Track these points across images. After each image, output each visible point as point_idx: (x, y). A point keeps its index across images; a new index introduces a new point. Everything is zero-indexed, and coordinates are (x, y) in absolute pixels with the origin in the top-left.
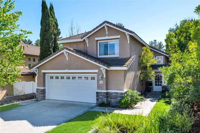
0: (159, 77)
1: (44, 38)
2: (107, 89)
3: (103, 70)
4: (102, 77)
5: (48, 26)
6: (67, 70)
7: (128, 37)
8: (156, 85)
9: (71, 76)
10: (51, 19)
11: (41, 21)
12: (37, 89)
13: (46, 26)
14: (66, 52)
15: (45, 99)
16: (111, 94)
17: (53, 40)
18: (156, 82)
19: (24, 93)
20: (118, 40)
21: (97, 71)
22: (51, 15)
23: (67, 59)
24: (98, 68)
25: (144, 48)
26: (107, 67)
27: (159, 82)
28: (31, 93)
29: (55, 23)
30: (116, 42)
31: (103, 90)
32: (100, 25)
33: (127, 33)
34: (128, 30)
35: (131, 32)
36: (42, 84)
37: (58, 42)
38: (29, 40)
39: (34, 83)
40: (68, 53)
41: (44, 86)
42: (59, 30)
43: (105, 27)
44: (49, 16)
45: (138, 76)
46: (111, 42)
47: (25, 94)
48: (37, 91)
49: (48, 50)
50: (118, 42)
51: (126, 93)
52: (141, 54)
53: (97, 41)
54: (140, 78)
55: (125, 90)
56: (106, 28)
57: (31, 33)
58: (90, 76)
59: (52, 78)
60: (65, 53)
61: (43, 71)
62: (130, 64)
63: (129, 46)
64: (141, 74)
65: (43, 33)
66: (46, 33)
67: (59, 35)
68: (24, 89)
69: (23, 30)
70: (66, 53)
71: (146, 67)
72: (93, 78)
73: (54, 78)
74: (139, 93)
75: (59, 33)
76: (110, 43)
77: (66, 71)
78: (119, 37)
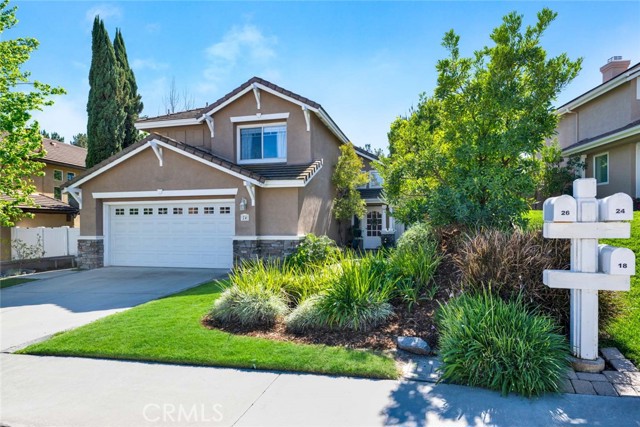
0: (374, 216)
1: (100, 116)
2: (258, 234)
3: (248, 188)
4: (247, 206)
5: (109, 86)
6: (160, 191)
7: (307, 117)
8: (369, 234)
9: (170, 205)
10: (117, 69)
11: (92, 73)
12: (80, 241)
13: (105, 85)
14: (159, 147)
15: (102, 266)
16: (270, 243)
17: (123, 122)
18: (369, 228)
19: (43, 253)
20: (284, 123)
21: (234, 191)
22: (118, 59)
23: (161, 164)
24: (238, 183)
25: (344, 147)
26: (259, 180)
27: (374, 228)
28: (62, 255)
29: (129, 80)
30: (280, 129)
31: (251, 235)
32: (243, 87)
33: (304, 106)
34: (306, 101)
35: (314, 104)
36: (95, 227)
37: (136, 125)
38: (56, 134)
39: (70, 230)
40: (163, 148)
41: (100, 232)
42: (140, 98)
43: (255, 91)
44: (112, 61)
45: (329, 209)
46: (268, 128)
47: (46, 256)
48: (80, 247)
49: (108, 147)
50: (285, 129)
51: (303, 241)
52: (337, 161)
53: (236, 124)
54: (334, 215)
55: (300, 235)
56: (257, 95)
57: (62, 91)
58: (217, 204)
59: (120, 212)
60: (154, 148)
61: (96, 195)
62: (312, 177)
63: (309, 137)
64: (336, 206)
65: (95, 102)
66: (103, 103)
67: (140, 111)
68: (41, 242)
69: (40, 82)
70: (158, 149)
71: (348, 190)
72: (225, 210)
73: (127, 212)
74: (331, 241)
75: (139, 107)
76: (267, 131)
77: (159, 193)
78: (286, 115)
